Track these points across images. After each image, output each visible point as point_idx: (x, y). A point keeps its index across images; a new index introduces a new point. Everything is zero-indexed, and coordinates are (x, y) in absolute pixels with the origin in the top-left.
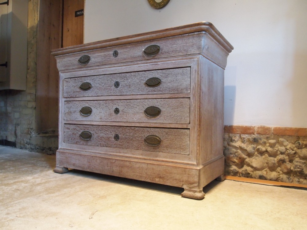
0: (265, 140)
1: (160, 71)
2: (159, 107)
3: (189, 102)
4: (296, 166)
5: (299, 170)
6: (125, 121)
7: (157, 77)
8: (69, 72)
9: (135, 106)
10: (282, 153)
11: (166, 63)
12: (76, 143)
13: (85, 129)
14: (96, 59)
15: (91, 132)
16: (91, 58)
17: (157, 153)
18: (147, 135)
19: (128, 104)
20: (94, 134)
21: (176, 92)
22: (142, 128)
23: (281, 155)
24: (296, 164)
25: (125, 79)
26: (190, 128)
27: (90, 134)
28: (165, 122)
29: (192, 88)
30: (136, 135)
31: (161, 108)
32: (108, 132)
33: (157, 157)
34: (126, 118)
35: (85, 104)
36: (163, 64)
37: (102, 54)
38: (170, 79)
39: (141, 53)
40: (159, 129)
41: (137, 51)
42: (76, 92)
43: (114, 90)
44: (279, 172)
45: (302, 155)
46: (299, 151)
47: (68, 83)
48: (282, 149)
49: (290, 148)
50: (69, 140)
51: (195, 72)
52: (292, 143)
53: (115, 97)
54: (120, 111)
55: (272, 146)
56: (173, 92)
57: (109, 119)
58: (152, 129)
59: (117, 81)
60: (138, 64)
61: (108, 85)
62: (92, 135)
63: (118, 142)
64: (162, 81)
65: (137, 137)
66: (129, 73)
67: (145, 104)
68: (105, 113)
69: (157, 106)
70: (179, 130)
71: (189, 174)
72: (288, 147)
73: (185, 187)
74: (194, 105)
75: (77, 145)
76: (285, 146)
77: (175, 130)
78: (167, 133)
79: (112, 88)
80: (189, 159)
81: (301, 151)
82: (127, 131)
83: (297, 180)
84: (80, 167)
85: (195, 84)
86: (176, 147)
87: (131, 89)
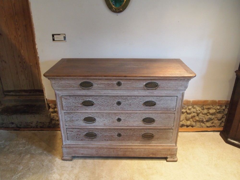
0: (187, 107)
1: (156, 97)
2: (153, 118)
3: (174, 116)
4: (200, 118)
5: (201, 120)
6: (126, 126)
7: (153, 100)
8: (67, 91)
9: (135, 117)
10: (194, 112)
11: (160, 93)
12: (82, 140)
13: (89, 131)
14: (99, 85)
15: (96, 133)
16: (93, 83)
17: (151, 142)
18: (143, 133)
19: (128, 116)
20: (99, 134)
21: (166, 110)
22: (140, 129)
23: (193, 113)
24: (201, 117)
25: (126, 100)
26: (174, 129)
27: (95, 134)
28: (157, 126)
29: (177, 108)
30: (135, 133)
31: (154, 119)
32: (111, 133)
33: (150, 143)
34: (127, 124)
35: (88, 115)
36: (157, 93)
37: (105, 82)
38: (162, 102)
39: (143, 85)
40: (153, 130)
41: (139, 84)
42: (78, 106)
43: (116, 107)
44: (191, 121)
45: (204, 113)
46: (202, 111)
47: (67, 100)
48: (195, 110)
49: (199, 110)
50: (73, 139)
51: (180, 100)
52: (200, 107)
53: (117, 111)
54: (122, 120)
55: (189, 109)
56: (164, 110)
57: (112, 124)
58: (147, 130)
59: (119, 101)
60: (138, 91)
61: (111, 103)
62: (97, 134)
63: (121, 138)
64: (156, 103)
65: (136, 134)
66: (130, 97)
67: (143, 116)
68: (108, 121)
69: (152, 118)
70: (166, 130)
71: (171, 151)
72: (198, 109)
73: (168, 157)
74: (177, 117)
75: (82, 141)
76: (196, 109)
77: (164, 130)
78: (158, 132)
79: (114, 105)
80: (171, 143)
81: (204, 111)
82: (128, 131)
83: (199, 124)
84: (89, 155)
85: (179, 106)
86: (163, 138)
87: (131, 107)
